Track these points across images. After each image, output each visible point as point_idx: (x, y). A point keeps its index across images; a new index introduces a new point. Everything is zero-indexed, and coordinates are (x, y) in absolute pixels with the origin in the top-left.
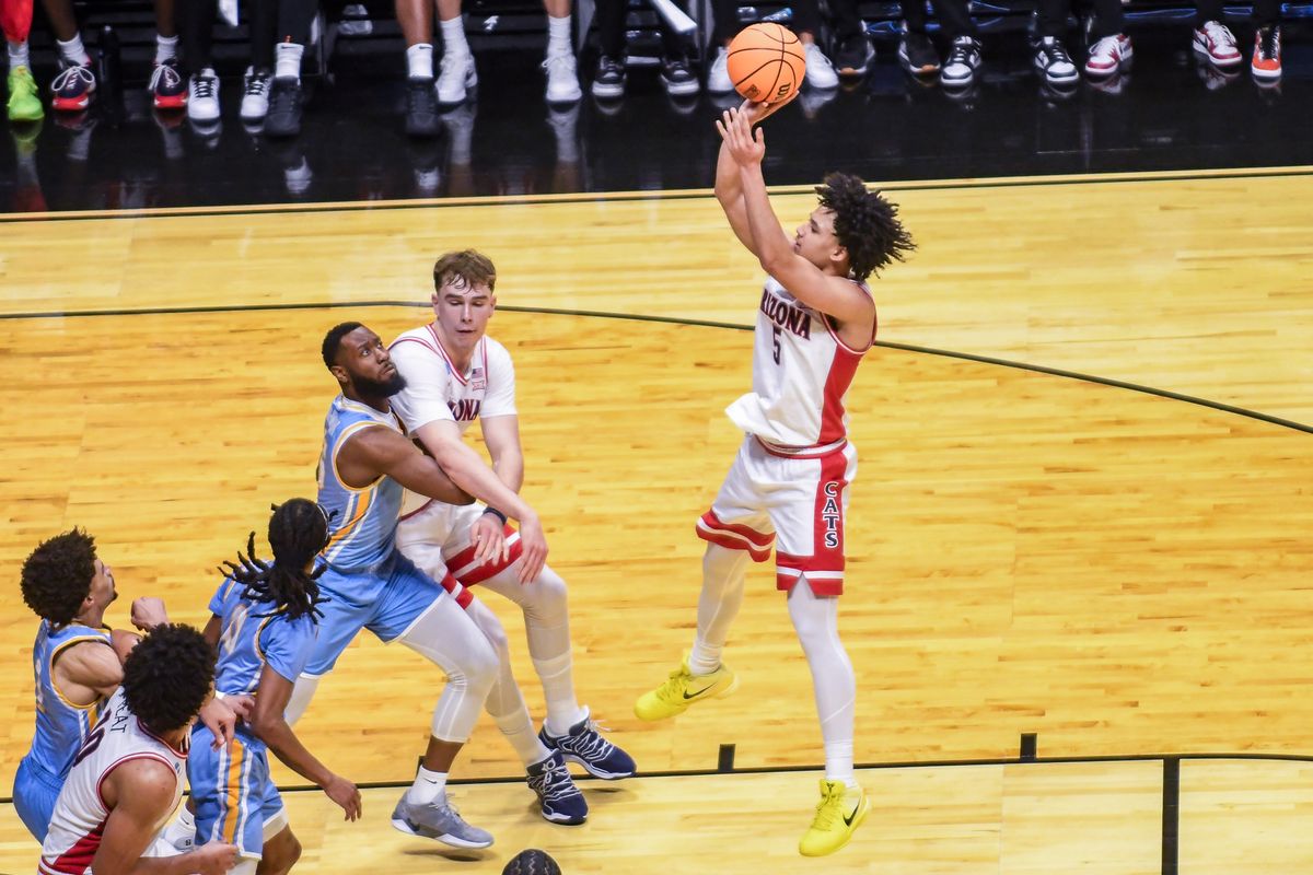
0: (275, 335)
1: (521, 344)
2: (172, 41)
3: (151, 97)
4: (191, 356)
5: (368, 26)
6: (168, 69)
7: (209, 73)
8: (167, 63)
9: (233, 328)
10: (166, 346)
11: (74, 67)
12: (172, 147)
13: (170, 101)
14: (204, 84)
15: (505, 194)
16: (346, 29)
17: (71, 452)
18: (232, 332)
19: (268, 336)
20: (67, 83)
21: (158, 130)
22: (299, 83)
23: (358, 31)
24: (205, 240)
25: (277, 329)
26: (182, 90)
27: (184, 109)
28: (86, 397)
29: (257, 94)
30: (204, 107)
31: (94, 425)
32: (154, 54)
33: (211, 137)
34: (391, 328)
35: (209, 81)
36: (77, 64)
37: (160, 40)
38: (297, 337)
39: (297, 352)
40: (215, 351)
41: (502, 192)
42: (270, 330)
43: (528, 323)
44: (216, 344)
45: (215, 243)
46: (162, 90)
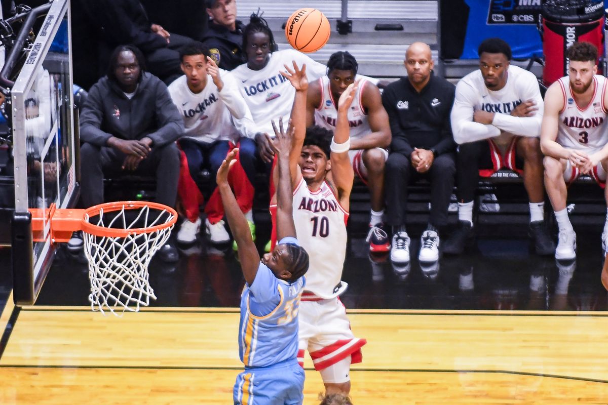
0: (433, 387)
1: (579, 399)
2: (380, 214)
3: (368, 245)
4: (383, 397)
5: (497, 207)
6: (378, 229)
7: (404, 234)
8: (378, 225)
9: (409, 381)
10: (369, 391)
13: (380, 248)
14: (401, 241)
15: (580, 310)
16: (483, 208)
18: (408, 384)
19: (429, 388)
21: (370, 263)
23: (491, 209)
24: (395, 329)
25: (435, 384)
27: (388, 253)
29: (429, 247)
30: (400, 254)
32: (369, 220)
33: (403, 273)
34: (502, 386)
35: (404, 239)
37: (373, 213)
38: (446, 389)
39: (446, 398)
40: (397, 395)
41: (578, 309)
42: (431, 384)
43: (584, 387)
44: (398, 391)
45: (400, 331)
46: (374, 240)
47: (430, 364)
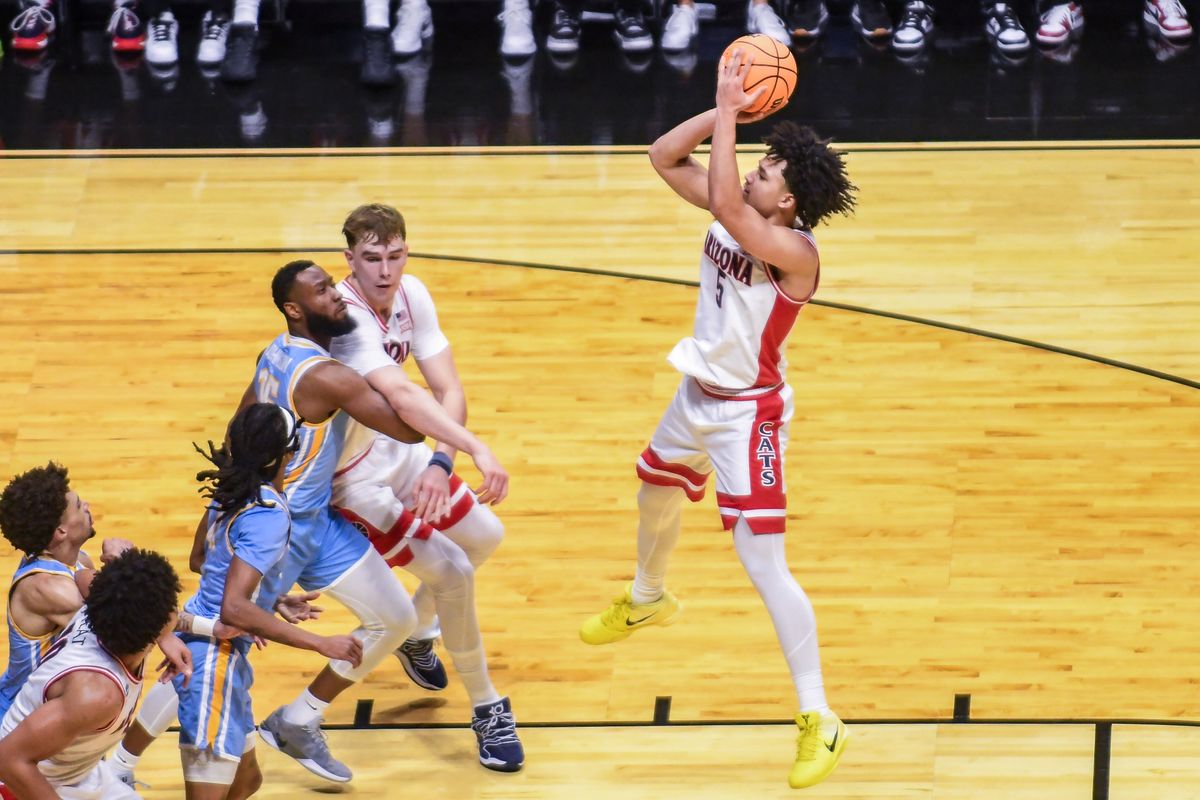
0: (226, 278)
1: (469, 294)
3: (109, 39)
4: (143, 297)
6: (127, 11)
7: (168, 16)
8: (126, 5)
9: (185, 270)
10: (117, 286)
11: (34, 7)
12: (129, 89)
13: (128, 44)
14: (162, 27)
15: (458, 145)
17: (22, 389)
18: (184, 274)
19: (217, 279)
20: (27, 23)
21: (115, 72)
22: (256, 29)
24: (160, 182)
25: (228, 273)
26: (140, 33)
27: (141, 52)
28: (37, 335)
29: (215, 38)
30: (161, 50)
31: (45, 363)
33: (167, 81)
35: (168, 24)
36: (37, 5)
38: (247, 281)
39: (248, 296)
40: (166, 293)
42: (222, 274)
43: (477, 273)
44: (168, 286)
45: (169, 185)
46: (120, 32)
47: (219, 239)
